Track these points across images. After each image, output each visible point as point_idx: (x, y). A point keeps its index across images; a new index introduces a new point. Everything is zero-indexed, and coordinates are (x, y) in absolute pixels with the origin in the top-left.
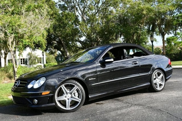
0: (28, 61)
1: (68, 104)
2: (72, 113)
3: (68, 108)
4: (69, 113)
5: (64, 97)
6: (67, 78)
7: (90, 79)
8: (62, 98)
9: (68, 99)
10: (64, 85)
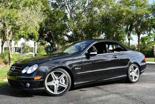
1: (56, 89)
2: (59, 97)
3: (56, 93)
4: (56, 97)
5: (53, 83)
6: (57, 66)
7: (76, 69)
8: (51, 84)
9: (56, 85)
10: (53, 72)
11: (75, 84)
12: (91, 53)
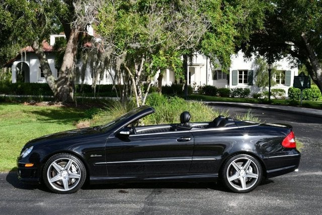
0: (254, 75)
9: (65, 178)
11: (91, 179)
12: (121, 133)
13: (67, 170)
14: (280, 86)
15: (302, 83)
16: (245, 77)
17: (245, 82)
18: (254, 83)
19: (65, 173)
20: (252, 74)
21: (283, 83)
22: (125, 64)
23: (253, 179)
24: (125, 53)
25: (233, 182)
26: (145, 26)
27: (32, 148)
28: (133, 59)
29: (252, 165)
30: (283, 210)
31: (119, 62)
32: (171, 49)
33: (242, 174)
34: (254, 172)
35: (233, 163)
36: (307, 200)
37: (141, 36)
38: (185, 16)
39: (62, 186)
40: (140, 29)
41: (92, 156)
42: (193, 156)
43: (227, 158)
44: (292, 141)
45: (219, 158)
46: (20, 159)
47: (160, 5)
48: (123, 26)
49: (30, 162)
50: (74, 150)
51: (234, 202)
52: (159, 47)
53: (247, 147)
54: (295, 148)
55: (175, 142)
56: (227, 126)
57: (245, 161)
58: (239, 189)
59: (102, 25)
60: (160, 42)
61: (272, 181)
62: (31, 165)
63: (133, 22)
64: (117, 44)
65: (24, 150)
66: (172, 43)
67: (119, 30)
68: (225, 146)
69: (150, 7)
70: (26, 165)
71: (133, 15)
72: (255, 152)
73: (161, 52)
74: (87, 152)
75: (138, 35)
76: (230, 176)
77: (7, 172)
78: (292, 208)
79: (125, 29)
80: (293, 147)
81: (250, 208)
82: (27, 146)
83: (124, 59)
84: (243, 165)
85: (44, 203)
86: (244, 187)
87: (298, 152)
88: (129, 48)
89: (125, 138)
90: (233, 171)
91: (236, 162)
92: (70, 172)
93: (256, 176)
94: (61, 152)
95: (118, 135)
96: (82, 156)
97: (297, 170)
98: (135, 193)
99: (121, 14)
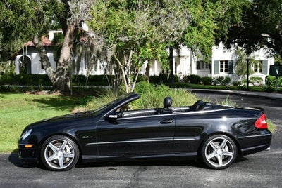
0: (234, 64)
8: (53, 157)
11: (83, 158)
12: (110, 116)
13: (62, 150)
14: (258, 74)
15: (277, 72)
16: (226, 66)
17: (226, 71)
18: (234, 72)
19: (60, 153)
20: (232, 64)
21: (261, 71)
22: (115, 56)
23: (229, 157)
24: (115, 46)
25: (211, 159)
26: (133, 21)
27: (30, 131)
28: (122, 51)
29: (227, 144)
30: (256, 184)
31: (110, 54)
32: (157, 42)
33: (219, 152)
34: (230, 150)
35: (211, 143)
36: (277, 175)
37: (129, 30)
38: (169, 12)
39: (58, 165)
40: (129, 24)
41: (84, 137)
42: (174, 136)
43: (205, 138)
44: (264, 122)
45: (198, 138)
46: (20, 141)
47: (146, 2)
48: (113, 22)
49: (30, 143)
50: (68, 133)
51: (211, 177)
52: (145, 40)
53: (223, 128)
54: (267, 129)
55: (158, 124)
56: (205, 110)
57: (221, 141)
58: (216, 166)
59: (94, 21)
60: (147, 35)
61: (247, 159)
62: (30, 146)
63: (122, 18)
64: (107, 38)
65: (24, 133)
66: (157, 36)
67: (109, 25)
68: (203, 128)
69: (137, 5)
70: (26, 146)
71: (122, 12)
72: (230, 133)
73: (148, 45)
74: (80, 134)
75: (126, 30)
76: (208, 154)
77: (10, 153)
78: (263, 182)
79: (115, 24)
80: (265, 128)
81: (226, 182)
82: (27, 129)
83: (114, 51)
84: (220, 144)
85: (42, 179)
86: (221, 164)
87: (270, 133)
88: (118, 41)
89: (113, 121)
90: (211, 150)
91: (213, 142)
92: (64, 152)
93: (231, 154)
94: (57, 134)
95: (107, 119)
96: (75, 137)
97: (268, 149)
98: (123, 170)
99: (111, 11)
